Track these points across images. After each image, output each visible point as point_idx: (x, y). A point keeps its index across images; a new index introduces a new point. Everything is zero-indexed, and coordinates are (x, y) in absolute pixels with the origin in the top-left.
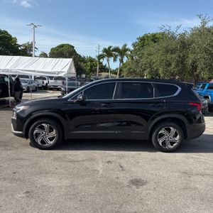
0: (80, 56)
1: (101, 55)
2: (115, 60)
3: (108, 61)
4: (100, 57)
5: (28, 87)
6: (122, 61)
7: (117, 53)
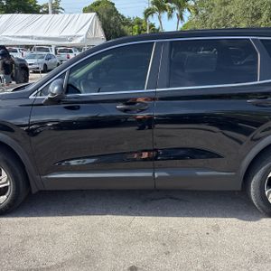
0: (123, 17)
1: (148, 10)
2: (170, 16)
3: (159, 18)
4: (148, 13)
5: (45, 65)
6: (181, 17)
7: (172, 5)
